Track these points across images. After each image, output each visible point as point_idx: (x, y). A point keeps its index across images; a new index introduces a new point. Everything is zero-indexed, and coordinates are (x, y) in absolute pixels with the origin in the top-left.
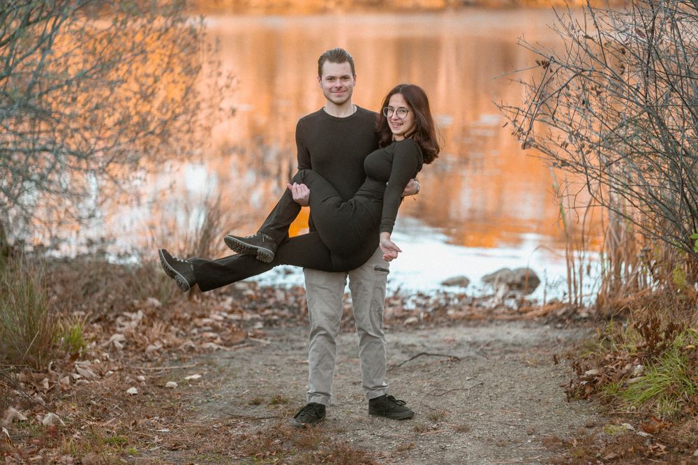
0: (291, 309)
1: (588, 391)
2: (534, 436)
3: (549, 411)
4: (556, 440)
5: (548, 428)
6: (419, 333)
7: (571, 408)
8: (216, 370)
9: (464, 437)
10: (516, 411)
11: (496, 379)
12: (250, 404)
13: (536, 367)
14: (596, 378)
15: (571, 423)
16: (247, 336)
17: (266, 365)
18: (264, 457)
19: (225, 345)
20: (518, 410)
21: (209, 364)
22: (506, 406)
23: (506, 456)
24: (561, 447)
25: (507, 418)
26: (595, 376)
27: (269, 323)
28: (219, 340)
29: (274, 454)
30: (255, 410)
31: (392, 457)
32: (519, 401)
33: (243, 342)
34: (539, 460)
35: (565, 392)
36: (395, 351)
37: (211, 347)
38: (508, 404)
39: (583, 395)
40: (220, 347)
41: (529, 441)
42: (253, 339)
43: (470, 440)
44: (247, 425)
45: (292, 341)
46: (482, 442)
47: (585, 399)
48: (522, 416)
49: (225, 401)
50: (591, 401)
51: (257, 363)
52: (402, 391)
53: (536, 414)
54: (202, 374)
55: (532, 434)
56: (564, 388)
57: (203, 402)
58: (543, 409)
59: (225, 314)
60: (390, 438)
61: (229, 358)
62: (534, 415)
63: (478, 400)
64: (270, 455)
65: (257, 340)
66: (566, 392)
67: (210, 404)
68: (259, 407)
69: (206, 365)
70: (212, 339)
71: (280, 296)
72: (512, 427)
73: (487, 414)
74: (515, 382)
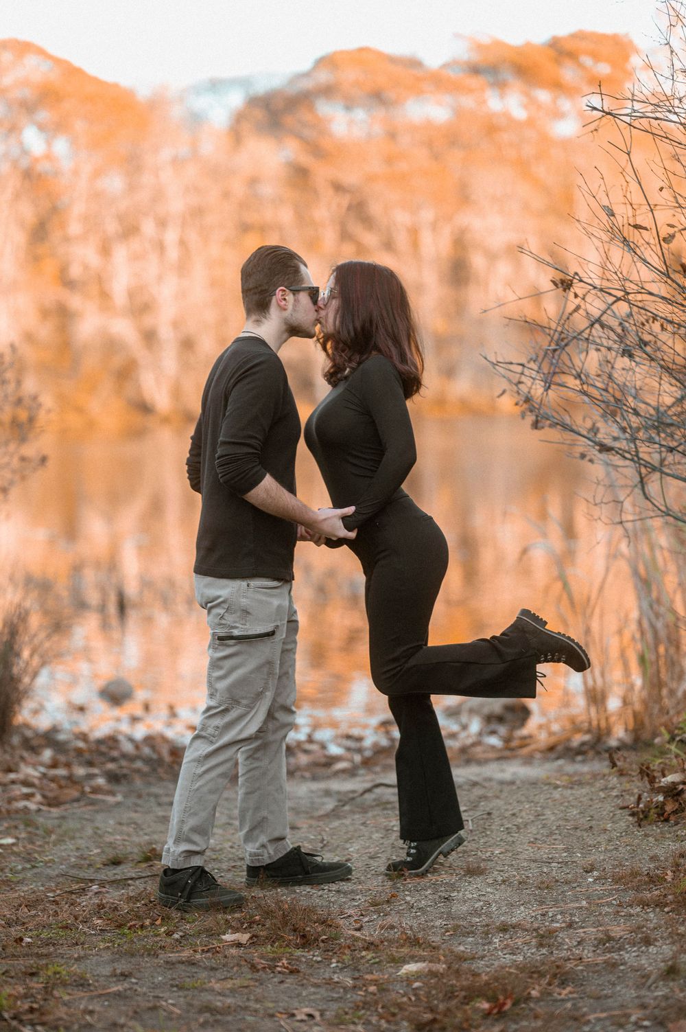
0: (148, 761)
1: (669, 808)
2: (595, 873)
3: (610, 841)
4: (634, 874)
5: (616, 863)
6: (358, 779)
7: (646, 835)
8: (40, 832)
9: (478, 881)
10: (554, 844)
11: (509, 807)
12: (105, 865)
13: (572, 788)
14: (681, 787)
15: (651, 854)
16: (83, 793)
17: (120, 824)
18: (142, 927)
19: (50, 805)
20: (557, 842)
21: (27, 825)
22: (536, 839)
23: (556, 901)
24: (646, 883)
25: (543, 854)
26: (678, 784)
27: (114, 778)
28: (38, 798)
29: (158, 922)
30: (114, 872)
31: (362, 915)
32: (557, 832)
33: (77, 800)
34: (614, 902)
35: (630, 815)
36: (326, 800)
37: (26, 807)
38: (538, 836)
39: (663, 815)
40: (42, 807)
41: (590, 880)
42: (92, 796)
43: (489, 885)
44: (104, 890)
45: (156, 796)
46: (509, 886)
47: (667, 820)
48: (566, 850)
49: (62, 864)
50: (677, 824)
51: (106, 822)
52: (356, 835)
53: (590, 846)
54: (17, 838)
55: (591, 871)
56: (627, 810)
57: (24, 869)
58: (599, 840)
59: (42, 769)
60: (352, 892)
61: (57, 818)
62: (586, 849)
63: (487, 836)
64: (152, 924)
65: (100, 797)
66: (633, 815)
67: (35, 870)
68: (121, 867)
69: (22, 827)
70: (28, 797)
71: (128, 747)
72: (553, 865)
73: (507, 851)
74: (543, 808)
